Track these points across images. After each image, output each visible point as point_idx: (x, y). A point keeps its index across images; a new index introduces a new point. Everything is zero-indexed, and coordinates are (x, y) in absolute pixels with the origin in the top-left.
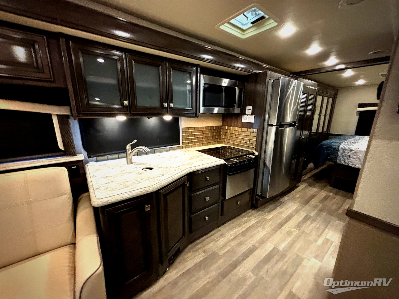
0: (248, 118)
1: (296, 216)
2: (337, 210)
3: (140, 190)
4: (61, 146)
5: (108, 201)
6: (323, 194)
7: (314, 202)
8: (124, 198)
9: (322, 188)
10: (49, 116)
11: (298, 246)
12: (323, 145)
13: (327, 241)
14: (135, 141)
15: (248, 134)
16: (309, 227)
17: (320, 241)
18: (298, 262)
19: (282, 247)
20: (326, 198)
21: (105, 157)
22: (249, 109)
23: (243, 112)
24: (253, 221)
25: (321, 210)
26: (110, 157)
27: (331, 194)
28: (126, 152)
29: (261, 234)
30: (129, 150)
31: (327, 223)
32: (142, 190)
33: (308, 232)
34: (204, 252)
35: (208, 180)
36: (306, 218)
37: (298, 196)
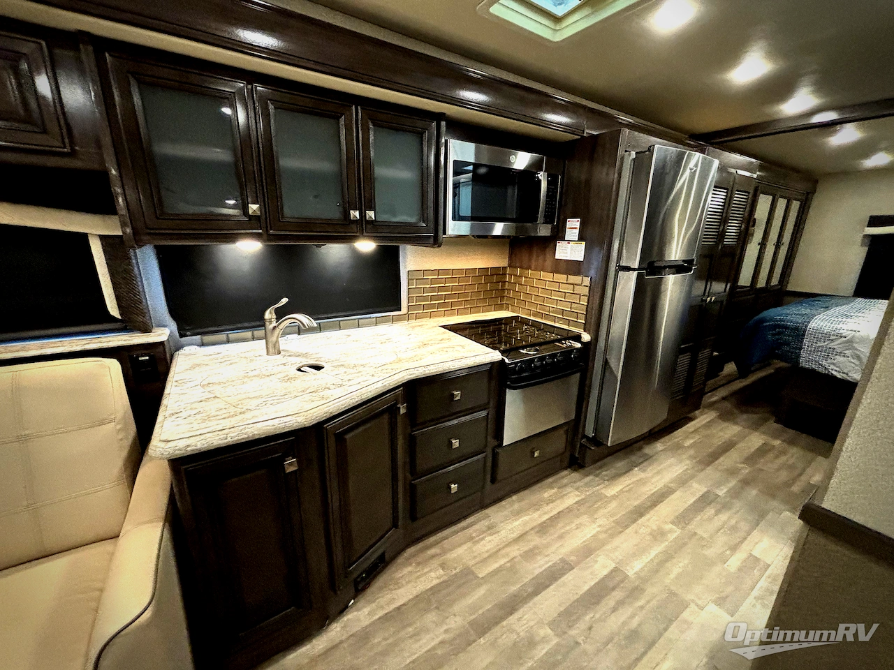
0: (570, 249)
1: (678, 493)
2: (788, 484)
3: (271, 423)
4: (113, 309)
5: (188, 446)
6: (756, 440)
7: (731, 459)
8: (229, 439)
9: (756, 426)
10: (83, 238)
11: (677, 567)
12: (763, 320)
13: (753, 561)
14: (284, 301)
15: (569, 289)
16: (710, 523)
17: (735, 562)
18: (671, 611)
19: (635, 568)
20: (763, 451)
21: (222, 337)
22: (573, 227)
23: (558, 234)
24: (571, 498)
25: (746, 482)
26: (233, 335)
27: (777, 443)
28: (264, 325)
29: (585, 531)
30: (271, 322)
31: (759, 516)
32: (276, 422)
33: (705, 536)
34: (443, 566)
35: (458, 398)
36: (705, 501)
37: (688, 443)
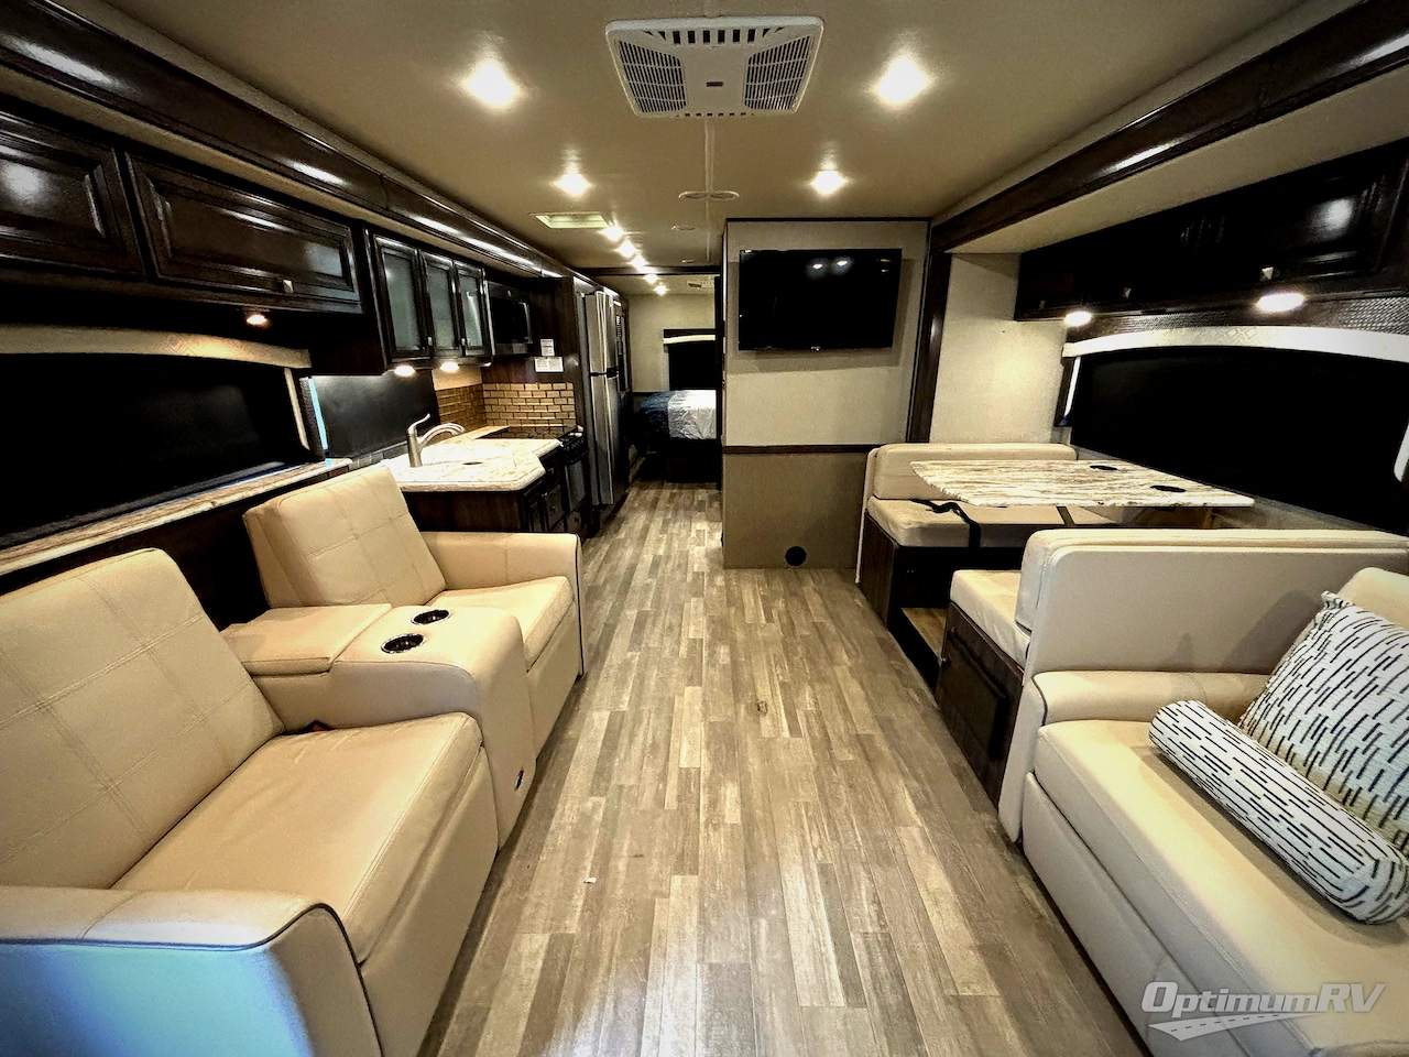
0: (548, 363)
1: (652, 526)
2: (692, 503)
6: (666, 493)
7: (661, 504)
9: (661, 487)
11: (676, 545)
13: (698, 531)
14: (428, 416)
15: (556, 394)
16: (674, 529)
17: (693, 534)
18: (685, 556)
19: (661, 552)
20: (673, 496)
22: (548, 346)
23: (536, 351)
24: (606, 547)
25: (676, 510)
27: (675, 491)
29: (628, 553)
30: (414, 438)
31: (690, 519)
36: (666, 523)
37: (636, 505)
